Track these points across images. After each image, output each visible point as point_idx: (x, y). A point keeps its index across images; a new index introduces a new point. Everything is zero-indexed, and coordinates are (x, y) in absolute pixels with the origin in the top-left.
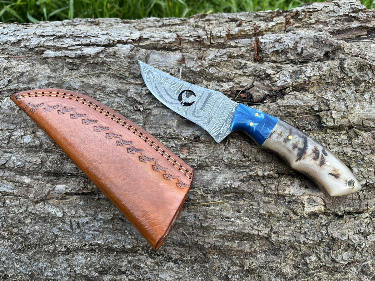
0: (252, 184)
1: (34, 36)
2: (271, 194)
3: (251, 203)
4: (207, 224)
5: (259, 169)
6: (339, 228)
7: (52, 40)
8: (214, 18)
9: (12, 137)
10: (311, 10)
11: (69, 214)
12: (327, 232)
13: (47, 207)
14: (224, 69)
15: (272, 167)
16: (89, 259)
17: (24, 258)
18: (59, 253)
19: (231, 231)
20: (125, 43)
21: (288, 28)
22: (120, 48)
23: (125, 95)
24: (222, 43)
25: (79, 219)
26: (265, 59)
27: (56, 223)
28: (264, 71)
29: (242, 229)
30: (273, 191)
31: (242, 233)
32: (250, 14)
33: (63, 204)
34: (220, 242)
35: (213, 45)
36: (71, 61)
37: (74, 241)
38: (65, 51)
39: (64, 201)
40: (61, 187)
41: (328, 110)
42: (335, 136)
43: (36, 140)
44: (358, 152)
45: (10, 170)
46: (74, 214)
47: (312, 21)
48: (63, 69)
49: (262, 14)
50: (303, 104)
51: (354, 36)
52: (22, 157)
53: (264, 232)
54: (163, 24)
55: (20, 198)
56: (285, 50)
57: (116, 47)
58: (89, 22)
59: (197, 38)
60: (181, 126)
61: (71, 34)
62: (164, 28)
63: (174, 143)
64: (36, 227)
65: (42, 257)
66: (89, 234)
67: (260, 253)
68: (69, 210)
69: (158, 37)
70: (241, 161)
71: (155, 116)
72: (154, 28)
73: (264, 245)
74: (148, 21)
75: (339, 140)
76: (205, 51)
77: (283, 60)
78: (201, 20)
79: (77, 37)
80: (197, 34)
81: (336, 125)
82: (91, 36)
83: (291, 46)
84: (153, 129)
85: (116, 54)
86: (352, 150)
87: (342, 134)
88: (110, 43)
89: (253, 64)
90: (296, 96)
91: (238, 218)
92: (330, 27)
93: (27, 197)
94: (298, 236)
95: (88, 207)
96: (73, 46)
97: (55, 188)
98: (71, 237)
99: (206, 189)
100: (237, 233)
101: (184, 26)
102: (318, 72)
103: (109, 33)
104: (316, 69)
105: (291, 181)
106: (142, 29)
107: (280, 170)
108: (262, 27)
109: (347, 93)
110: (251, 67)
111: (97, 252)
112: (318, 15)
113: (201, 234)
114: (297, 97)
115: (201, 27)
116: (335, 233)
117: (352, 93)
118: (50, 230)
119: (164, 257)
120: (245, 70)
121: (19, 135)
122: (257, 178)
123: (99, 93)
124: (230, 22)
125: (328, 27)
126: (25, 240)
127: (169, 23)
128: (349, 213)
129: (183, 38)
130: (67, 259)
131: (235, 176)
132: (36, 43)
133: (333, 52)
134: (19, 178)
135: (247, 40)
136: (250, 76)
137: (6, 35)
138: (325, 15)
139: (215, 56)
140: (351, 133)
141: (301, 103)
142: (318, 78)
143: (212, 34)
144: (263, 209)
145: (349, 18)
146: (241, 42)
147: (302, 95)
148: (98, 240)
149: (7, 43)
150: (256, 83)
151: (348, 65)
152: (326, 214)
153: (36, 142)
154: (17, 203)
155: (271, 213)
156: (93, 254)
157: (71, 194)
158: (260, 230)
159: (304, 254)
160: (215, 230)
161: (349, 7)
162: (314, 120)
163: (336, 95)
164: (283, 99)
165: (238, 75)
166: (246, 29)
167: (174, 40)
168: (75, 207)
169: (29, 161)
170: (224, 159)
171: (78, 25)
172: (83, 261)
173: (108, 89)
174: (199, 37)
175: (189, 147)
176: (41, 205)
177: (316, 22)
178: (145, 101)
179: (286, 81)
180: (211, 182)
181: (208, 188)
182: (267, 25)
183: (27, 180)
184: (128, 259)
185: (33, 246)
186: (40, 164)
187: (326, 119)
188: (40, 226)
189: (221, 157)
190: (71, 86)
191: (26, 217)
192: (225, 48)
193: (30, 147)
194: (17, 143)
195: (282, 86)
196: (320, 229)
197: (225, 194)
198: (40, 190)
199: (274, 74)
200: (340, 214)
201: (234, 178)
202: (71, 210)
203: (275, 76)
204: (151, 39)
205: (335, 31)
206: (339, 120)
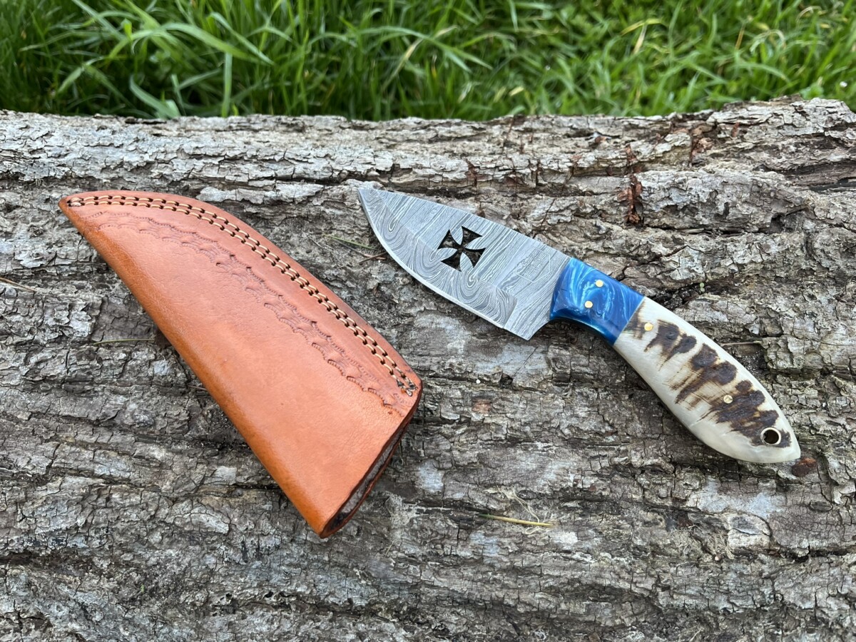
0: (620, 483)
1: (180, 155)
2: (658, 507)
3: (617, 523)
4: (525, 563)
5: (633, 452)
6: (797, 584)
7: (217, 165)
8: (542, 127)
9: (131, 363)
10: (745, 122)
11: (242, 529)
12: (774, 590)
13: (196, 510)
14: (565, 239)
15: (660, 450)
16: (276, 625)
17: (141, 617)
18: (216, 610)
19: (572, 580)
20: (363, 178)
21: (697, 158)
22: (354, 189)
23: (361, 286)
24: (561, 185)
25: (261, 538)
26: (649, 220)
27: (214, 545)
28: (648, 247)
29: (596, 577)
30: (662, 498)
31: (596, 584)
32: (616, 122)
33: (231, 506)
34: (550, 602)
35: (542, 189)
36: (254, 212)
37: (245, 586)
38: (242, 190)
39: (232, 501)
40: (226, 472)
41: (779, 336)
42: (794, 391)
43: (178, 370)
44: (840, 425)
45: (124, 430)
46: (251, 530)
47: (747, 144)
49: (642, 124)
50: (726, 320)
51: (835, 180)
52: (150, 405)
53: (642, 585)
54: (437, 136)
55: (142, 489)
56: (692, 206)
57: (346, 185)
58: (283, 124)
59: (511, 173)
60: (473, 354)
61: (254, 153)
62: (438, 145)
63: (460, 389)
64: (171, 551)
65: (180, 616)
66: (279, 572)
67: (633, 630)
68: (242, 519)
69: (430, 168)
70: (597, 433)
71: (421, 329)
72: (418, 144)
73: (642, 612)
74: (403, 127)
75: (800, 399)
76: (526, 199)
77: (687, 225)
78: (513, 128)
79: (266, 161)
80: (511, 166)
81: (796, 366)
82: (293, 159)
83: (704, 198)
84: (416, 358)
85: (345, 200)
86: (827, 421)
87: (807, 385)
88: (334, 175)
89: (624, 232)
90: (713, 302)
91: (588, 553)
92: (784, 158)
93: (157, 490)
94: (713, 597)
95: (281, 515)
96: (259, 179)
97: (216, 473)
98: (241, 577)
99: (524, 489)
100: (586, 585)
101: (481, 143)
102: (759, 256)
103: (331, 154)
104: (754, 250)
105: (700, 480)
106: (394, 145)
107: (676, 456)
108: (643, 153)
109: (819, 301)
110: (621, 237)
111: (294, 610)
112: (759, 132)
113: (511, 583)
114: (715, 304)
115: (515, 145)
116: (789, 593)
117: (830, 301)
118: (199, 560)
119: (433, 627)
120: (608, 244)
121: (144, 360)
122: (629, 471)
124: (575, 136)
125: (781, 158)
126: (146, 579)
127: (449, 135)
128: (818, 551)
129: (482, 172)
130: (231, 622)
131: (584, 465)
132: (185, 170)
133: (791, 216)
134: (143, 449)
135: (611, 179)
136: (617, 255)
137: (120, 150)
138: (775, 133)
139: (547, 211)
140: (825, 383)
141: (724, 318)
142: (760, 267)
143: (540, 166)
144: (641, 537)
145: (826, 143)
146: (601, 184)
147: (725, 302)
148: (298, 586)
149: (122, 167)
150: (629, 272)
151: (822, 244)
152: (771, 553)
153: (179, 375)
154: (135, 499)
155: (658, 546)
156: (285, 613)
157: (247, 487)
158: (635, 580)
159: (724, 635)
160: (541, 575)
161: (825, 118)
162: (750, 354)
163: (797, 305)
164: (687, 307)
165: (592, 252)
166: (610, 157)
167: (464, 176)
168: (254, 514)
169: (164, 414)
170: (561, 427)
171: (261, 130)
172: (264, 629)
173: (327, 272)
174: (514, 171)
175: (490, 398)
176: (184, 506)
177: (756, 147)
178: (402, 299)
179: (693, 271)
180: (533, 475)
181: (527, 487)
182: (654, 150)
183: (158, 453)
184: (357, 629)
185: (161, 591)
186: (185, 420)
187: (776, 353)
188: (181, 549)
189: (555, 423)
191: (152, 530)
192: (566, 195)
193: (167, 385)
194: (140, 375)
195: (684, 281)
196: (758, 583)
197: (563, 501)
198: (183, 476)
199: (668, 255)
200: (800, 554)
201: (583, 468)
202: (245, 520)
203: (670, 258)
204: (416, 170)
205: (796, 167)
206: (801, 356)
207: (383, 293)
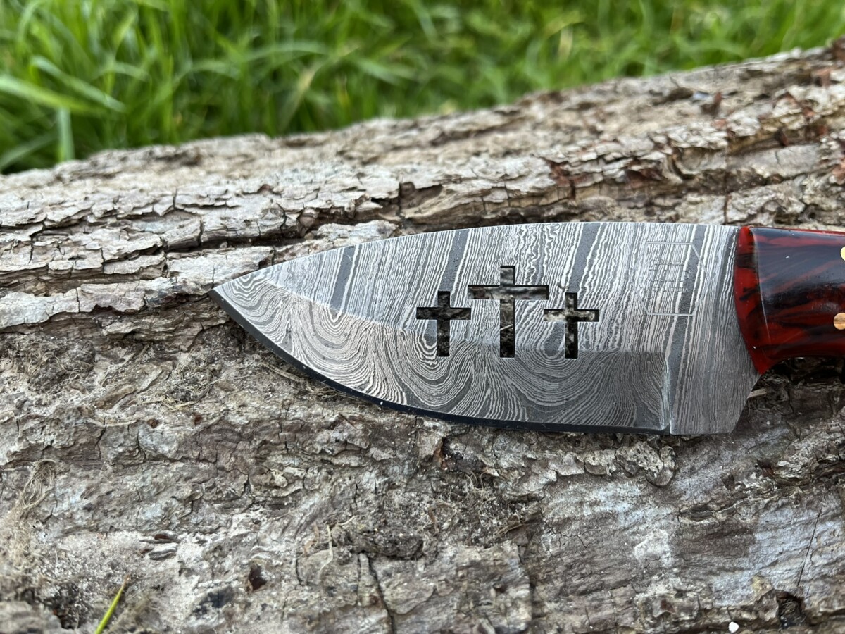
7: (27, 244)
8: (604, 98)
20: (351, 218)
22: (339, 243)
23: (402, 452)
36: (128, 331)
38: (91, 288)
48: (90, 369)
54: (442, 134)
57: (319, 237)
59: (631, 164)
60: (694, 559)
61: (110, 207)
69: (476, 178)
71: (561, 525)
72: (416, 151)
74: (373, 132)
78: (558, 106)
79: (137, 218)
82: (195, 206)
88: (289, 223)
96: (127, 257)
108: (820, 102)
123: (280, 459)
124: (668, 102)
167: (548, 181)
174: (635, 158)
190: (138, 446)
204: (452, 187)
207: (456, 458)
